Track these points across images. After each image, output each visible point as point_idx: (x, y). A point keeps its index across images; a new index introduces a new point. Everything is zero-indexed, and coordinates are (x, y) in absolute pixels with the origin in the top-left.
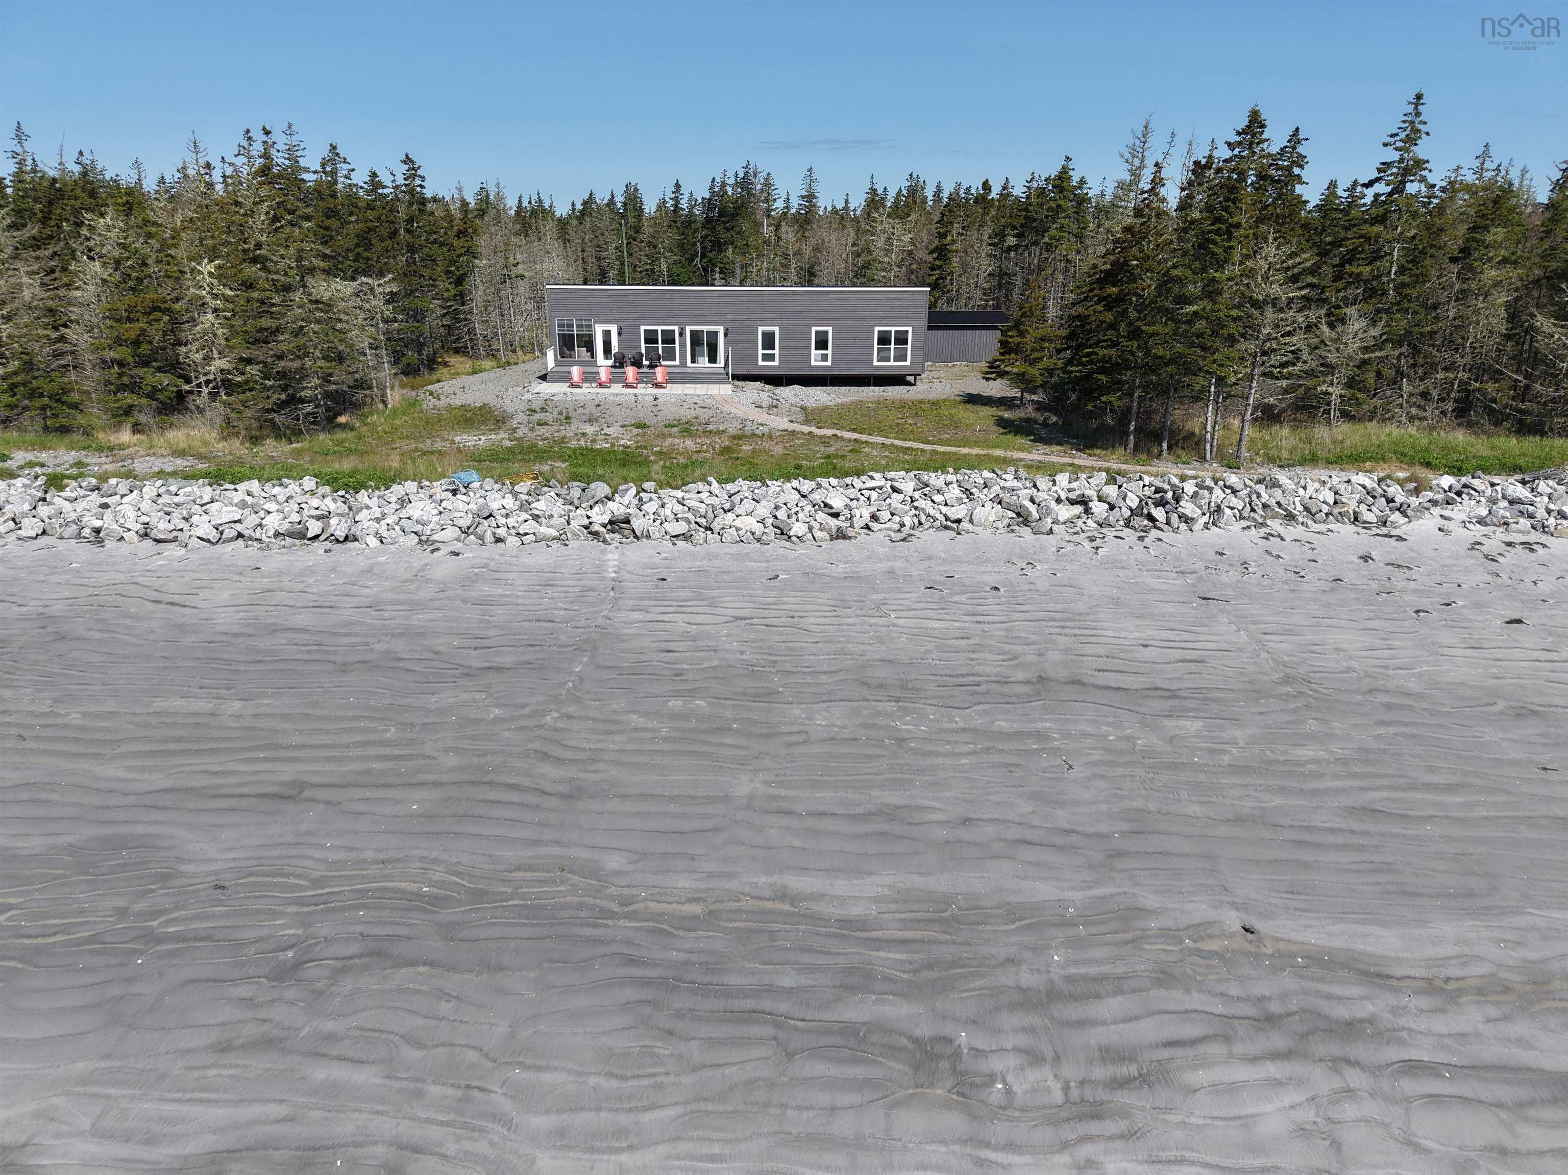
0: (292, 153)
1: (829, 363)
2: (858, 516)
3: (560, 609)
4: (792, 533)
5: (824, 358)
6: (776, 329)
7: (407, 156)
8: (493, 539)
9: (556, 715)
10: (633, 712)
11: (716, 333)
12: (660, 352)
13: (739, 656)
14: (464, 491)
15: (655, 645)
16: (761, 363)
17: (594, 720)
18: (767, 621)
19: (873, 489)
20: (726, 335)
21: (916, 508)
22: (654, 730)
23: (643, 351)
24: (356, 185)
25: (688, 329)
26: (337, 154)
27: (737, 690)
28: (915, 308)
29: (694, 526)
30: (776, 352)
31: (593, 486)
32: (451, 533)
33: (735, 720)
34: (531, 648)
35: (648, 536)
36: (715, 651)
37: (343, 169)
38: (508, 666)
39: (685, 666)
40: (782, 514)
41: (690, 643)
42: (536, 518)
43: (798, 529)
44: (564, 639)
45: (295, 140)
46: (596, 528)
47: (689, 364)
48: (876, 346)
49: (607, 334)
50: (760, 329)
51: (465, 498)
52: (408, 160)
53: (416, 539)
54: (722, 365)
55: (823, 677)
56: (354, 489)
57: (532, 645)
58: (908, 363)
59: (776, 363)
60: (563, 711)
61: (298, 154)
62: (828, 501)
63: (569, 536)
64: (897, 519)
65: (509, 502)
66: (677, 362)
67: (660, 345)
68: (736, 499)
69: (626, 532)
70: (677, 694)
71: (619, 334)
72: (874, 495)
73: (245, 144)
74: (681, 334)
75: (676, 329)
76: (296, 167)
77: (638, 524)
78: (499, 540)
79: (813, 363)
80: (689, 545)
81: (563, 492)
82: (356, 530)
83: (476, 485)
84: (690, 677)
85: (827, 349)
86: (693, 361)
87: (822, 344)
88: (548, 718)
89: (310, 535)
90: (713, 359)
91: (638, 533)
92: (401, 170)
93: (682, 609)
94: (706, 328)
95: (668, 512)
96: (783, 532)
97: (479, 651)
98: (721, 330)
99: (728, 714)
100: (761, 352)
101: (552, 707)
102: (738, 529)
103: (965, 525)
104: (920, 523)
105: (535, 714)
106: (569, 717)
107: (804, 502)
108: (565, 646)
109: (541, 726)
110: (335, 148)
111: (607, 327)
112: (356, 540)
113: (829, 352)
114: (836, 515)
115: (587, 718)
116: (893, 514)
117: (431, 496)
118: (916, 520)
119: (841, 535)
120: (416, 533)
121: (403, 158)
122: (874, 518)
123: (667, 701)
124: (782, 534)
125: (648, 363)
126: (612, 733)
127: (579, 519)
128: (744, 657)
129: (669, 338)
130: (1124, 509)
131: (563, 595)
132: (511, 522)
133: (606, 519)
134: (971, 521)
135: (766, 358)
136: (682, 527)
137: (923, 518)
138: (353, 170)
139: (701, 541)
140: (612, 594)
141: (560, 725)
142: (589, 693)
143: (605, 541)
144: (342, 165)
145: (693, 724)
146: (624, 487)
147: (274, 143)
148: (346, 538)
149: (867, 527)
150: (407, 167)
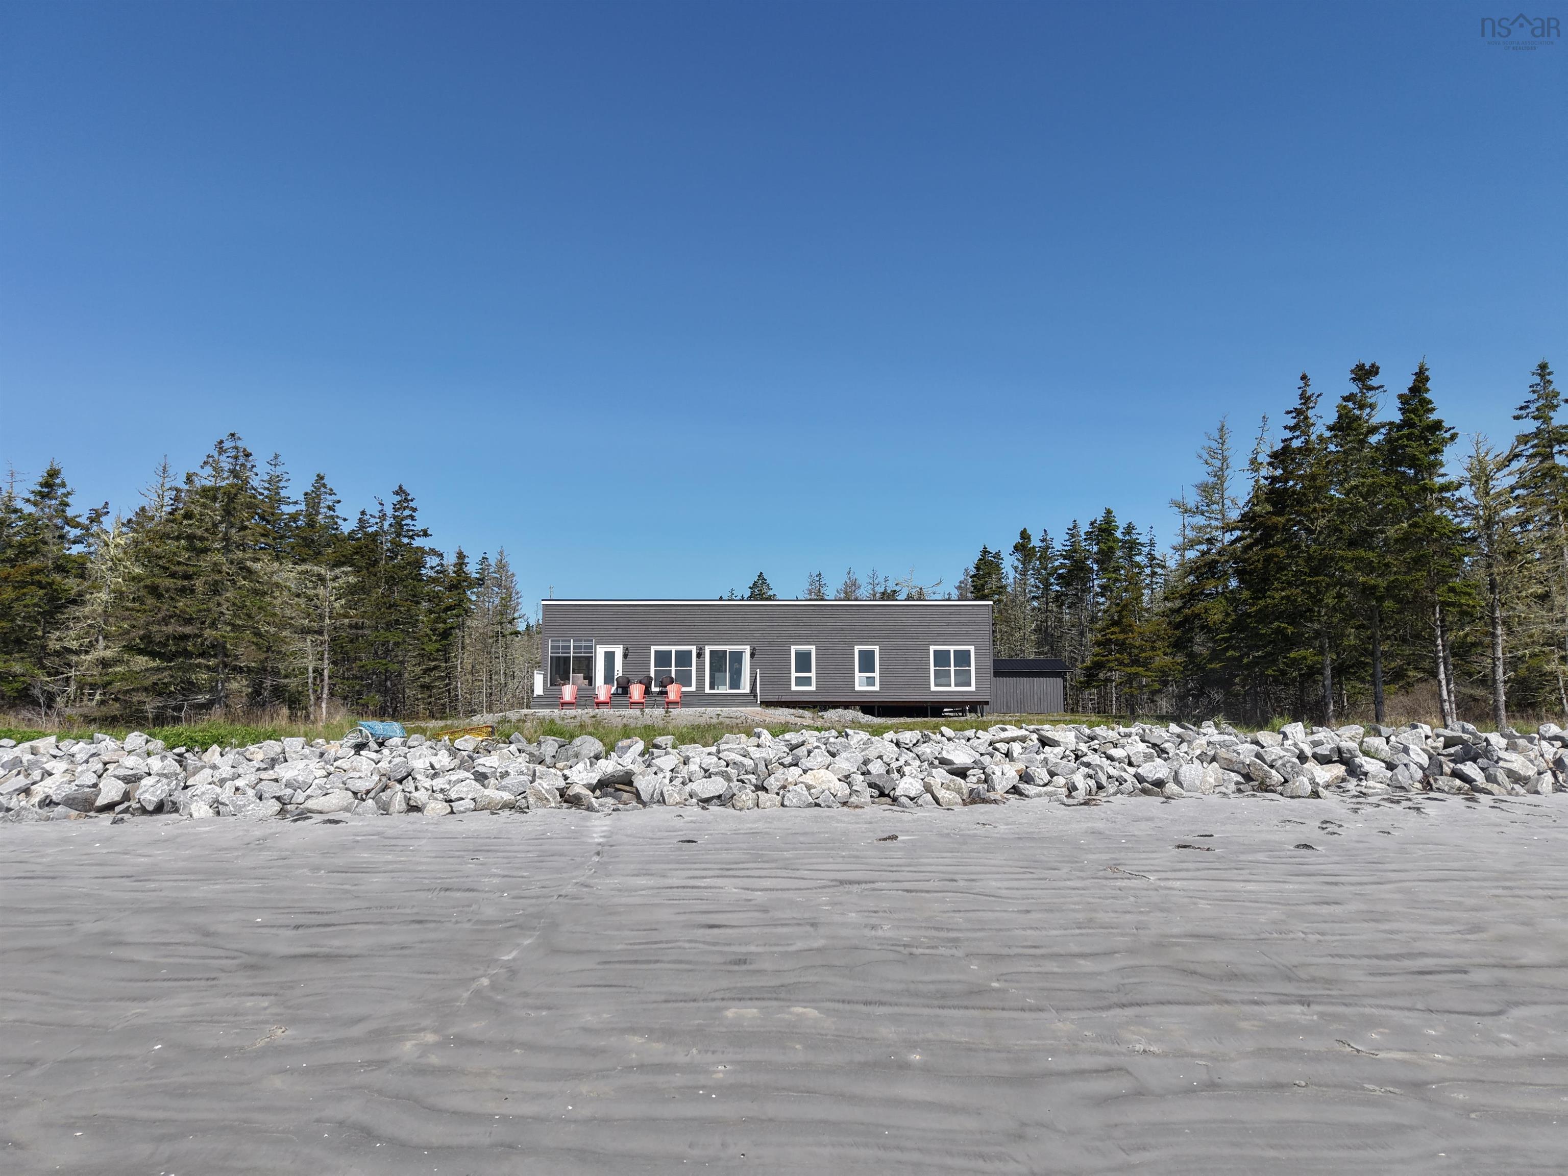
0: (274, 483)
1: (876, 688)
2: (998, 773)
3: (495, 875)
4: (898, 792)
5: (870, 681)
6: (813, 649)
7: (400, 487)
8: (404, 806)
9: (430, 1038)
10: (633, 1030)
11: (740, 654)
12: (673, 675)
13: (868, 933)
14: (376, 747)
15: (682, 918)
16: (794, 688)
17: (530, 1047)
18: (907, 885)
19: (1014, 740)
20: (752, 655)
21: (1088, 765)
22: (691, 1069)
23: (652, 675)
24: (338, 517)
25: (708, 649)
26: (324, 486)
27: (889, 986)
28: (977, 624)
29: (735, 784)
30: (813, 674)
31: (577, 741)
32: (338, 798)
33: (913, 1046)
34: (417, 926)
35: (662, 801)
36: (812, 925)
37: (328, 500)
38: (354, 952)
39: (753, 949)
40: (876, 768)
41: (756, 914)
42: (481, 778)
43: (908, 785)
44: (490, 912)
45: (279, 470)
46: (577, 789)
47: (707, 690)
48: (932, 668)
49: (610, 657)
50: (793, 649)
51: (374, 756)
52: (400, 491)
53: (277, 806)
54: (747, 690)
55: (1082, 962)
56: (203, 744)
57: (420, 922)
58: (973, 688)
59: (813, 688)
60: (453, 1031)
61: (281, 484)
62: (945, 755)
63: (531, 800)
64: (1060, 780)
65: (443, 759)
66: (693, 688)
67: (673, 669)
68: (802, 752)
69: (625, 796)
70: (742, 996)
71: (625, 656)
72: (1016, 748)
73: (216, 454)
74: (700, 655)
75: (694, 649)
76: (276, 499)
77: (644, 783)
78: (414, 808)
79: (857, 688)
80: (731, 811)
81: (533, 748)
82: (180, 797)
83: (396, 741)
84: (767, 966)
85: (873, 671)
86: (712, 687)
87: (867, 663)
88: (408, 1046)
89: (100, 801)
90: (735, 684)
91: (645, 797)
92: (391, 500)
93: (731, 873)
94: (728, 648)
95: (693, 767)
96: (882, 793)
97: (300, 931)
98: (747, 650)
99: (887, 1032)
100: (794, 674)
101: (425, 1023)
102: (809, 787)
103: (1171, 787)
104: (1100, 787)
105: (380, 1036)
106: (463, 1041)
107: (907, 756)
108: (489, 922)
109: (381, 1064)
110: (322, 478)
111: (610, 648)
112: (177, 811)
113: (876, 675)
114: (962, 773)
115: (512, 1044)
116: (1052, 774)
117: (322, 755)
118: (1092, 783)
119: (974, 798)
120: (278, 799)
121: (397, 488)
122: (1026, 777)
123: (719, 1009)
124: (882, 794)
125: (657, 689)
126: (578, 1075)
127: (550, 781)
128: (880, 933)
129: (683, 659)
130: (1413, 767)
131: (506, 861)
132: (439, 783)
133: (594, 778)
134: (1177, 781)
135: (800, 681)
136: (717, 786)
137: (1103, 780)
138: (339, 502)
139: (750, 803)
140: (596, 859)
141: (434, 1059)
142: (525, 994)
143: (590, 808)
144: (328, 496)
145: (798, 1053)
146: (626, 742)
147: (253, 466)
148: (160, 808)
149: (1015, 790)
150: (399, 498)
